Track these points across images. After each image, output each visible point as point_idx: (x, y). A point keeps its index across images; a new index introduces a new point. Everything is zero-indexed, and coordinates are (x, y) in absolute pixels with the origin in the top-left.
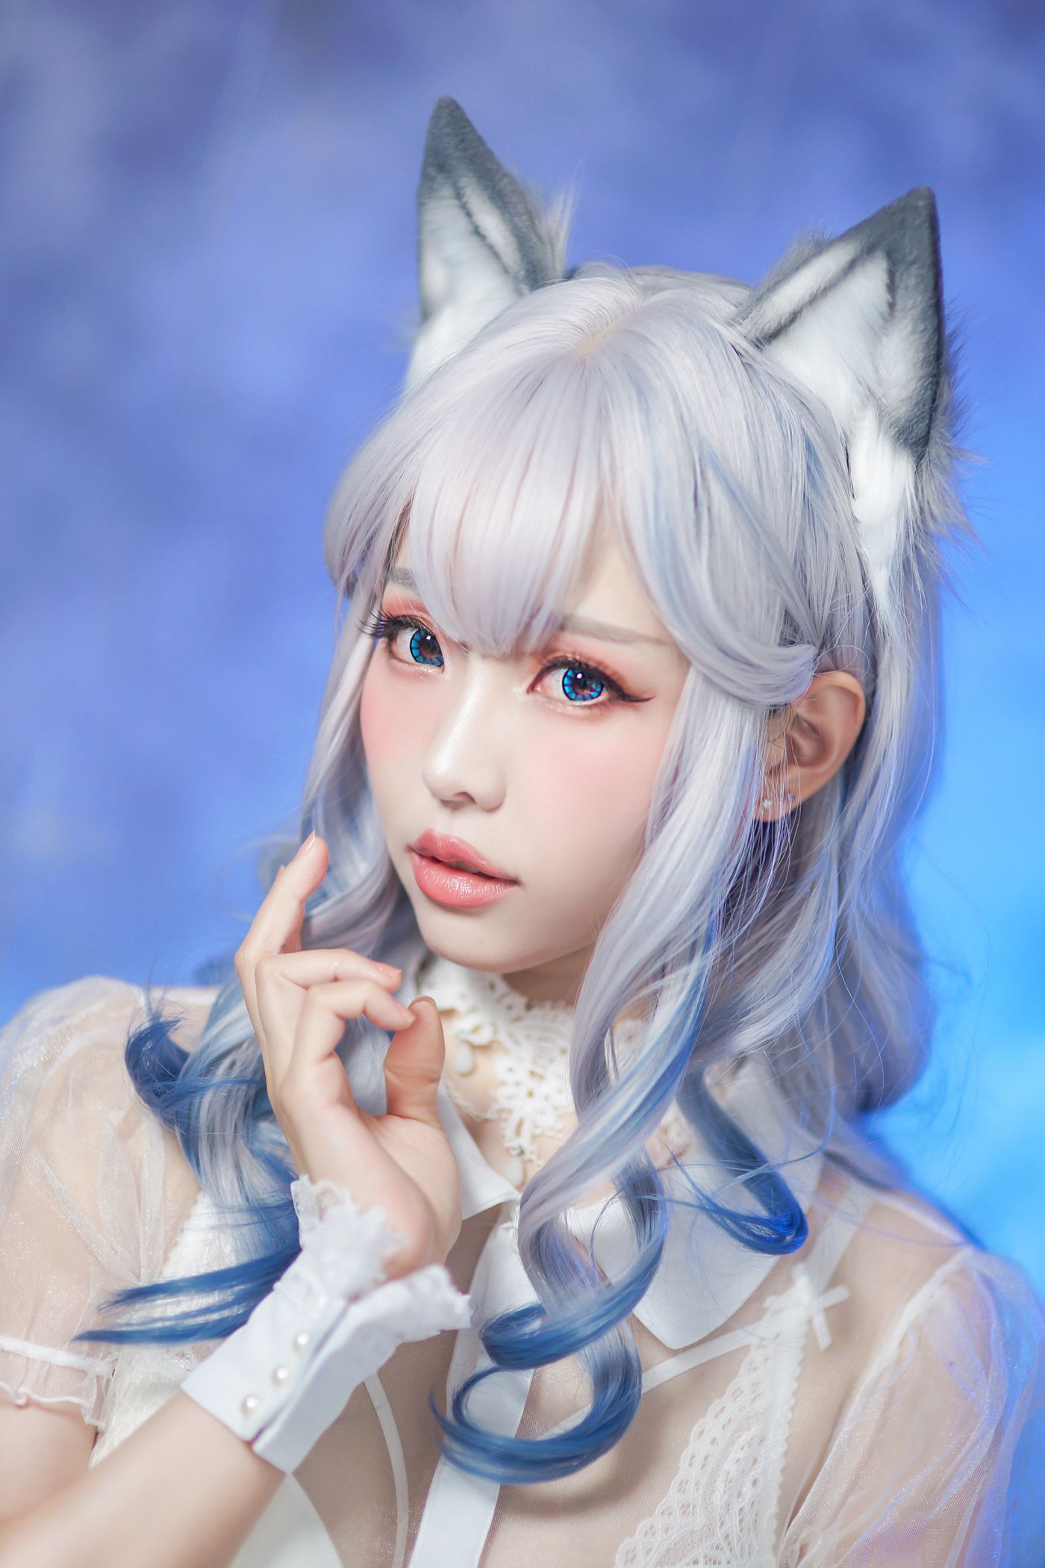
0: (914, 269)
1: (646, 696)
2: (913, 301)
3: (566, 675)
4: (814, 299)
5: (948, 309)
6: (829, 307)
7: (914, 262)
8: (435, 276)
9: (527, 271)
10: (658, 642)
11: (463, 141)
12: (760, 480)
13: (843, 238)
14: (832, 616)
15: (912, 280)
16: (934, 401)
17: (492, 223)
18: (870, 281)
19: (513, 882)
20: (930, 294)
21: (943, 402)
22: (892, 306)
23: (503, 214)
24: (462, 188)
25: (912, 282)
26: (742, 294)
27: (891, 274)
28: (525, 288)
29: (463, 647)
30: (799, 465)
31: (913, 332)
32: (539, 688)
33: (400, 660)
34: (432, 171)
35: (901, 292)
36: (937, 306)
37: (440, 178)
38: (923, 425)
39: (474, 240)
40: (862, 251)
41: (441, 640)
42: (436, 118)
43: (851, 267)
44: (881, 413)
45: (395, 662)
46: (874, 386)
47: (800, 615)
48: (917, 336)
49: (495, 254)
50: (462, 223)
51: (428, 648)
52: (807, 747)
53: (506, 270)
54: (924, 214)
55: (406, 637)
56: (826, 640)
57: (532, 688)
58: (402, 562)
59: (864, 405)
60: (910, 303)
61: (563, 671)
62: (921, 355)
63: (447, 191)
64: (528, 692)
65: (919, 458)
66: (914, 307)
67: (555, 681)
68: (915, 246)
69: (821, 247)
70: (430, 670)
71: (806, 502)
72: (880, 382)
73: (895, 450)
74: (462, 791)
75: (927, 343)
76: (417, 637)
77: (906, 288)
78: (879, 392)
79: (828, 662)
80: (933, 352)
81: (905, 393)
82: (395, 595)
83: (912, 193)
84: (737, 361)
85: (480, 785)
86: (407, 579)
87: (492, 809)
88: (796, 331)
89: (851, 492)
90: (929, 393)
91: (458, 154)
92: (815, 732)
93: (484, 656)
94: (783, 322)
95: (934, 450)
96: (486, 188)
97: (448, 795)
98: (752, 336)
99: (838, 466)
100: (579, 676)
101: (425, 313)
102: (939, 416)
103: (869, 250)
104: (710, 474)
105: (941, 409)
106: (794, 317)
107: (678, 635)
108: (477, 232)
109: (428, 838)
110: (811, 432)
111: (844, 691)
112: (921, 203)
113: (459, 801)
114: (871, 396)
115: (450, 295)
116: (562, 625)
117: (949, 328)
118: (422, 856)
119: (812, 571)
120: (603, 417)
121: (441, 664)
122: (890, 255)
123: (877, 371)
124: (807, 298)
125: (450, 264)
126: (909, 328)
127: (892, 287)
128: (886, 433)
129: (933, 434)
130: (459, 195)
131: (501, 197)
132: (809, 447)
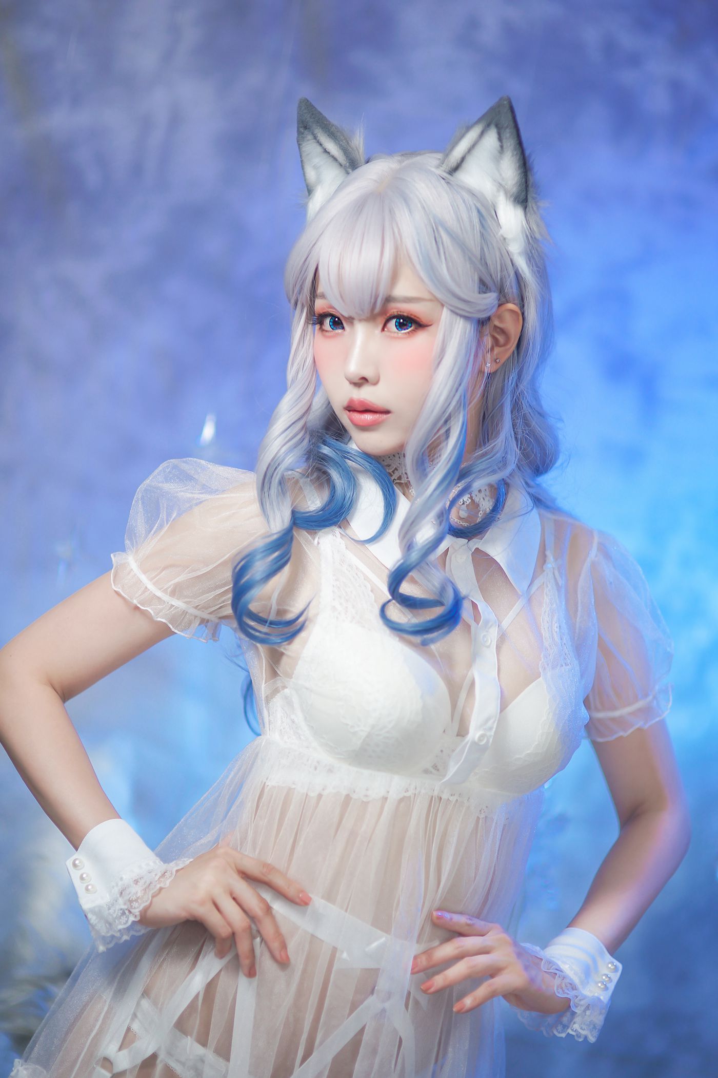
0: (508, 130)
1: (430, 324)
2: (510, 143)
3: (396, 322)
4: (470, 150)
5: (525, 145)
6: (476, 152)
7: (507, 127)
8: (311, 174)
9: (349, 163)
10: (431, 300)
11: (313, 114)
12: (461, 228)
13: (477, 123)
14: (501, 279)
15: (508, 134)
16: (526, 182)
17: (331, 146)
18: (491, 140)
19: (387, 412)
20: (516, 139)
21: (530, 182)
22: (502, 147)
23: (335, 141)
24: (316, 134)
25: (508, 135)
26: (440, 156)
27: (499, 134)
28: (350, 170)
29: (351, 320)
30: (476, 221)
31: (513, 156)
32: (386, 329)
33: (326, 331)
34: (302, 130)
35: (504, 141)
36: (520, 143)
37: (306, 132)
38: (524, 193)
39: (325, 155)
40: (485, 127)
41: (342, 318)
42: (300, 107)
43: (482, 134)
44: (506, 192)
45: (324, 333)
46: (500, 181)
47: (488, 280)
48: (515, 157)
49: (335, 159)
50: (319, 149)
51: (337, 323)
52: (501, 339)
53: (341, 165)
54: (508, 106)
55: (327, 321)
56: (501, 290)
57: (383, 330)
58: (320, 290)
59: (498, 191)
60: (509, 144)
61: (394, 321)
62: (518, 165)
63: (310, 137)
64: (382, 332)
65: (525, 208)
66: (510, 145)
67: (392, 324)
68: (506, 120)
69: (468, 128)
70: (340, 331)
71: (482, 235)
72: (503, 179)
73: (515, 206)
74: (361, 377)
75: (519, 159)
76: (332, 321)
77: (506, 138)
78: (503, 183)
79: (503, 299)
80: (522, 162)
81: (514, 182)
82: (320, 305)
83: (501, 99)
84: (443, 181)
85: (368, 373)
86: (323, 296)
87: (376, 383)
88: (465, 165)
89: (499, 225)
90: (524, 180)
91: (311, 120)
92: (503, 331)
93: (360, 320)
94: (459, 162)
95: (531, 203)
96: (326, 132)
97: (356, 380)
98: (447, 170)
99: (492, 217)
100: (401, 321)
101: (310, 191)
102: (531, 189)
103: (488, 126)
104: (440, 229)
105: (530, 186)
106: (463, 159)
107: (439, 296)
108: (326, 151)
109: (351, 401)
110: (479, 205)
111: (512, 311)
112: (505, 102)
113: (361, 382)
114: (501, 186)
115: (319, 181)
116: (388, 299)
117: (527, 152)
118: (349, 411)
119: (489, 262)
120: (391, 212)
121: (343, 328)
122: (497, 126)
123: (501, 175)
124: (467, 150)
125: (316, 168)
126: (511, 154)
127: (500, 139)
128: (509, 200)
129: (529, 197)
130: (315, 138)
131: (333, 134)
132: (479, 211)
